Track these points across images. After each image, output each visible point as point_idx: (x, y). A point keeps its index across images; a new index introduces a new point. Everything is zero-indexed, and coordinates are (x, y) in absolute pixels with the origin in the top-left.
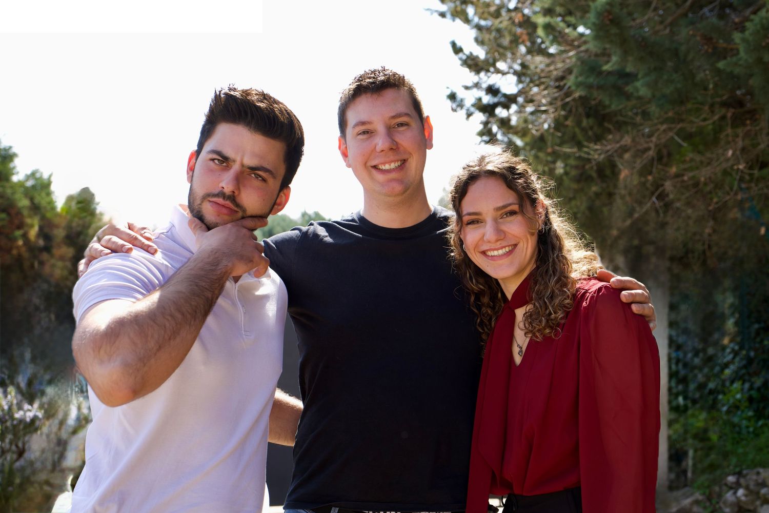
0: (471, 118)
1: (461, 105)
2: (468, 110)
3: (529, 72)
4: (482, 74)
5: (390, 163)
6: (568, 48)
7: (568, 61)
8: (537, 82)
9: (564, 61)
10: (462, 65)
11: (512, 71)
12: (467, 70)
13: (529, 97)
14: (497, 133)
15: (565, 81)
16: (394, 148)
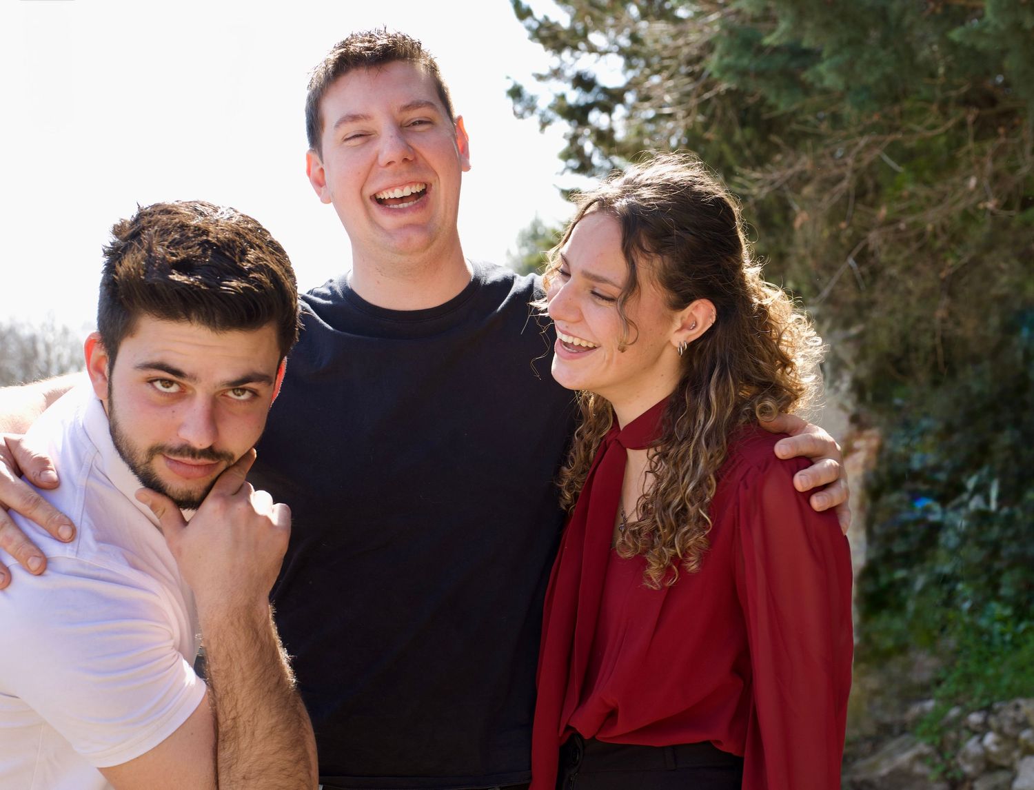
0: (548, 128)
1: (531, 108)
2: (542, 115)
3: (644, 50)
4: (566, 54)
5: (402, 185)
6: (706, 7)
7: (707, 30)
8: (656, 67)
9: (701, 31)
10: (531, 39)
11: (615, 48)
12: (539, 47)
13: (644, 92)
14: (591, 154)
15: (703, 64)
16: (410, 158)
